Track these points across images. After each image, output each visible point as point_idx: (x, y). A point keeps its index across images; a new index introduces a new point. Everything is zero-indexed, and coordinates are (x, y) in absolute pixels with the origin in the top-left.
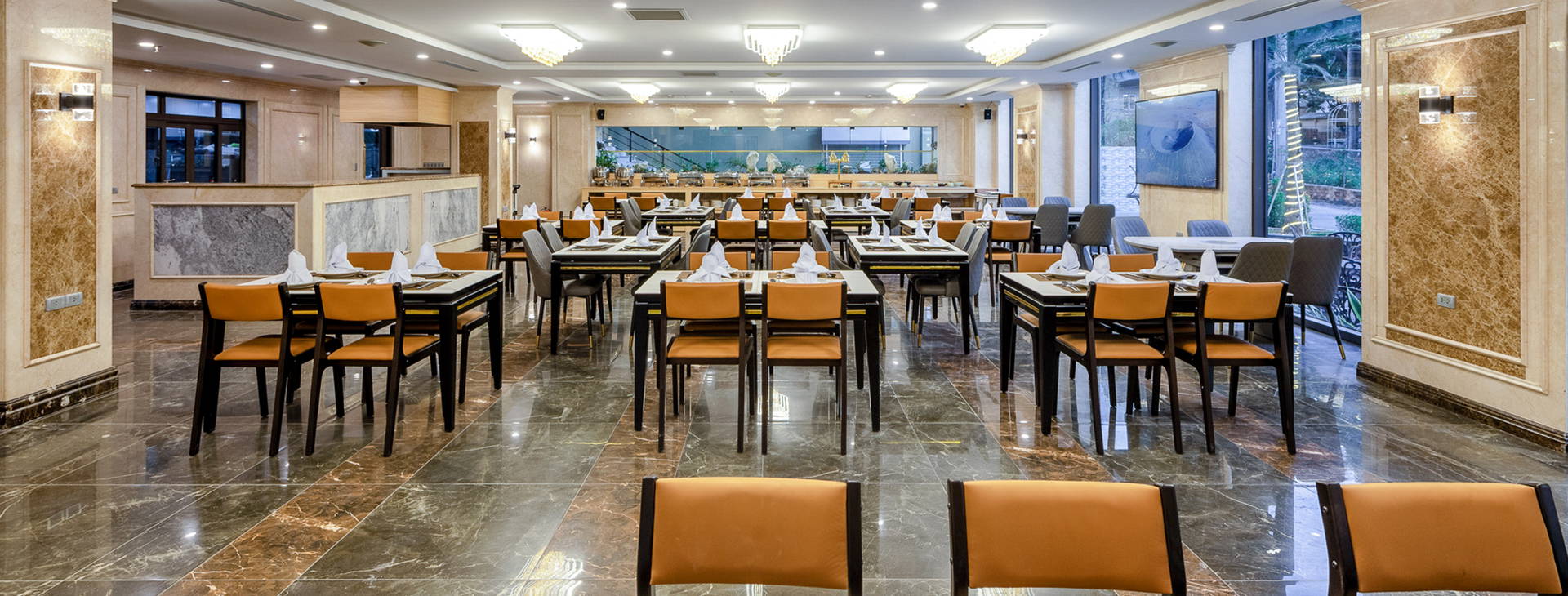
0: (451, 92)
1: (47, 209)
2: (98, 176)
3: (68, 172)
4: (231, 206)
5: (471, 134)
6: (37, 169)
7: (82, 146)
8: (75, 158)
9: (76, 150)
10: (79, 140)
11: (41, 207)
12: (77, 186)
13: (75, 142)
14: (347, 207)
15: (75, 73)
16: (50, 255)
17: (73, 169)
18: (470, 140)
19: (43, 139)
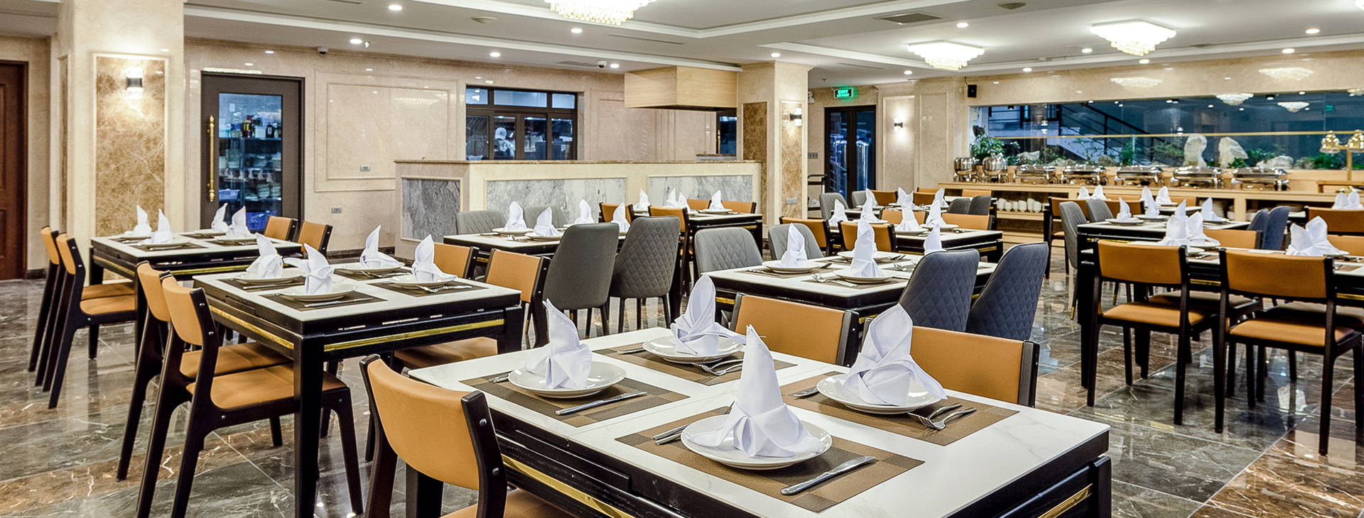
0: (736, 72)
1: (113, 167)
2: (166, 143)
3: (135, 138)
4: (434, 180)
5: (753, 116)
6: (102, 136)
7: (151, 117)
8: (143, 128)
9: (143, 121)
10: (147, 113)
11: (107, 165)
12: (144, 150)
13: (142, 115)
14: (521, 186)
15: (142, 62)
16: (116, 202)
17: (141, 136)
18: (752, 124)
19: (109, 113)
